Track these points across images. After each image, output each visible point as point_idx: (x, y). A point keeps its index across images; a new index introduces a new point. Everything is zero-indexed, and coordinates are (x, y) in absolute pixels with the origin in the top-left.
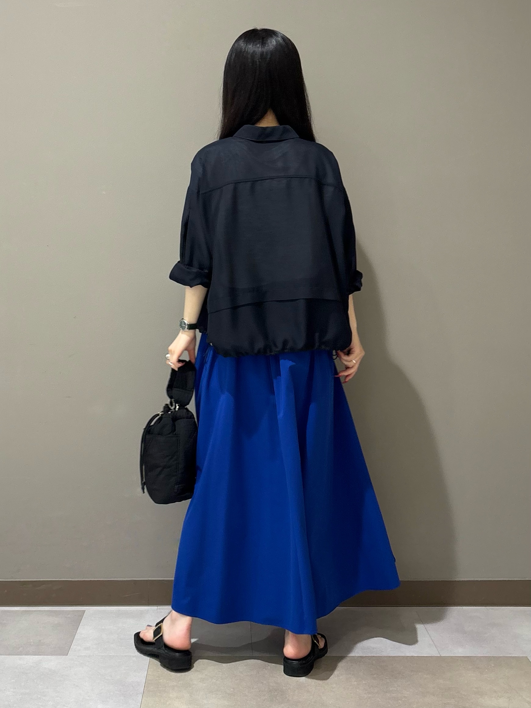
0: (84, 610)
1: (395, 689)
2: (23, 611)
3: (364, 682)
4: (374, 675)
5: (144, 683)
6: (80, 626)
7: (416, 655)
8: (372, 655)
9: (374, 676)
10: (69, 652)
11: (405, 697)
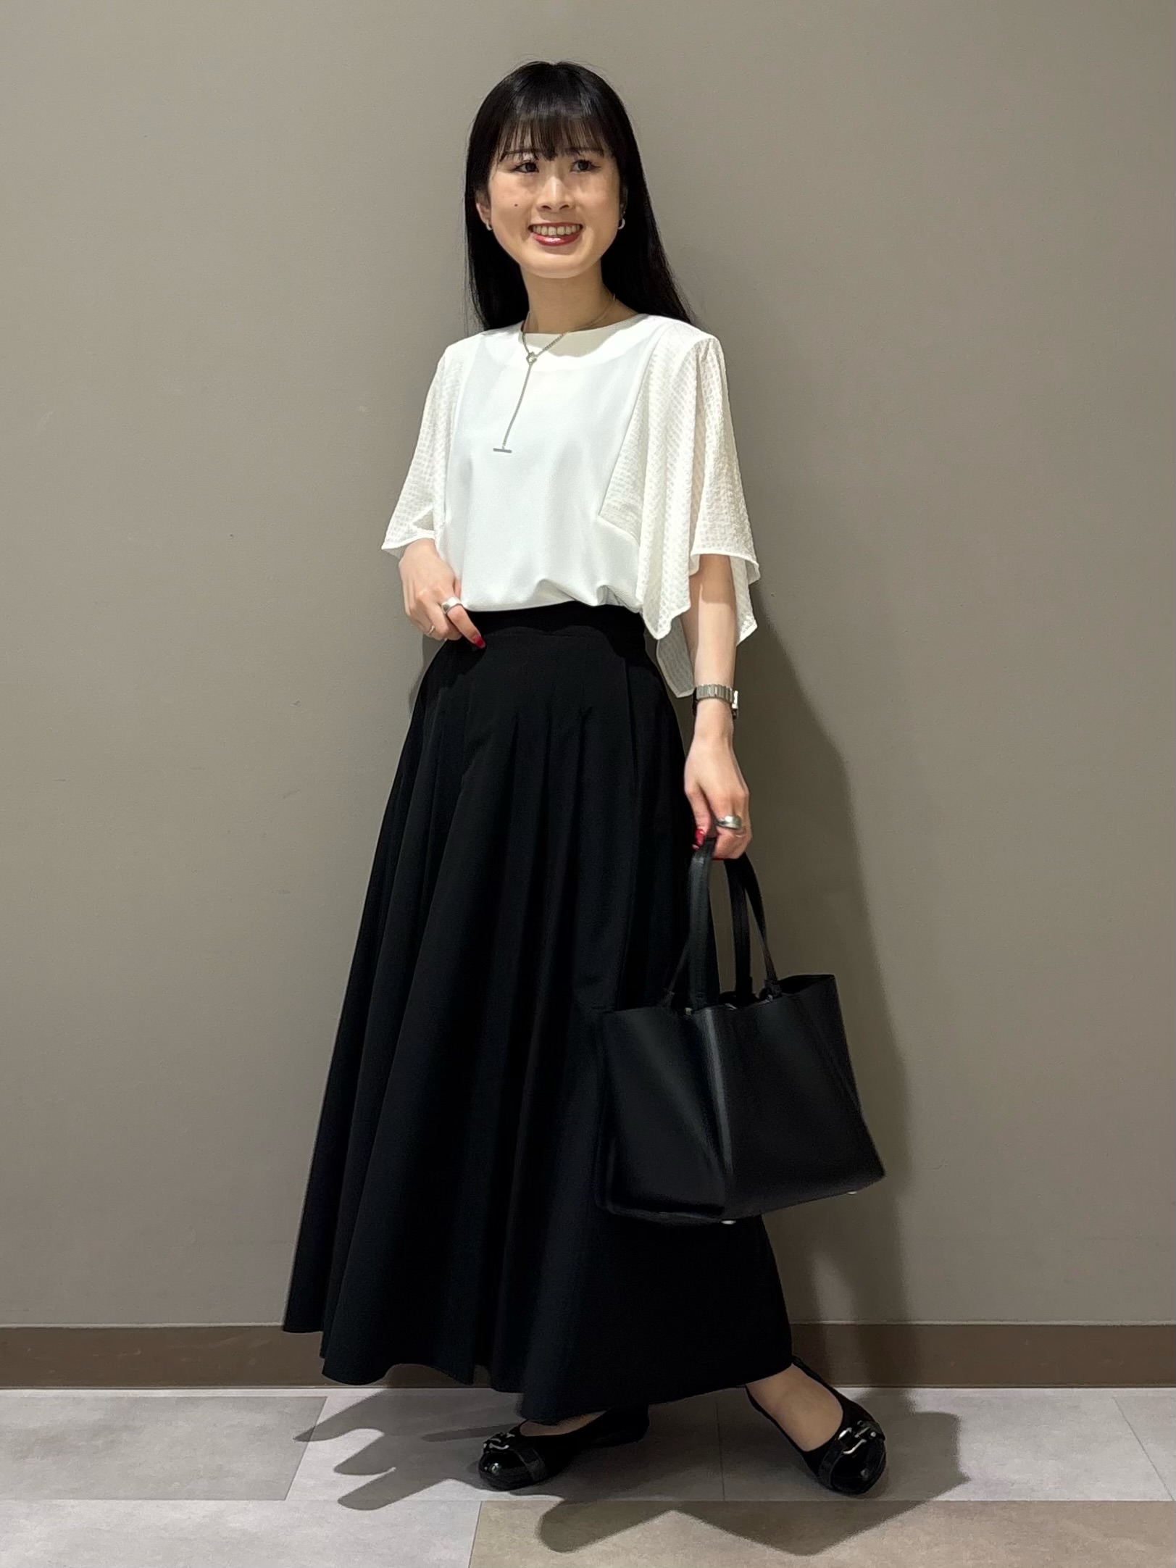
0: (323, 1395)
2: (178, 1398)
5: (469, 1559)
10: (290, 1492)
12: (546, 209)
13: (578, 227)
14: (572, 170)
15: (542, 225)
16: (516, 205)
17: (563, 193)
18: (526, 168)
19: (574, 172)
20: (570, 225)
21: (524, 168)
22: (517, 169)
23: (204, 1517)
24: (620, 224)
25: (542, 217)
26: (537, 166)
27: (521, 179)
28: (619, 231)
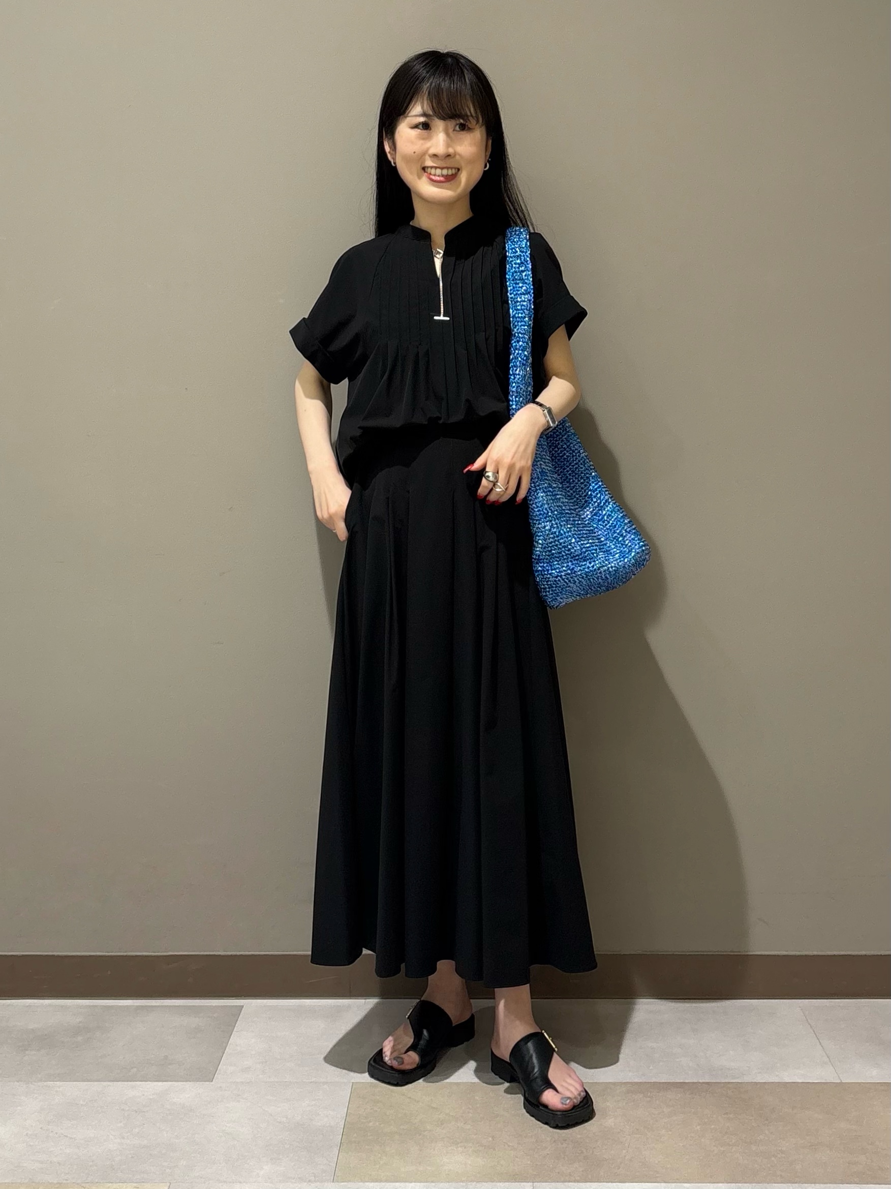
0: (242, 1005)
1: (766, 1138)
2: (139, 1007)
3: (713, 1127)
4: (730, 1114)
5: (343, 1127)
6: (233, 1032)
7: (801, 1081)
8: (727, 1081)
9: (731, 1116)
10: (216, 1075)
11: (782, 1152)
12: (435, 157)
13: (457, 170)
14: (454, 130)
15: (432, 167)
16: (414, 152)
17: (448, 146)
18: (423, 127)
19: (455, 132)
20: (452, 168)
21: (421, 126)
22: (416, 126)
23: (153, 1094)
24: (486, 166)
25: (433, 162)
26: (430, 125)
27: (419, 135)
28: (485, 172)
